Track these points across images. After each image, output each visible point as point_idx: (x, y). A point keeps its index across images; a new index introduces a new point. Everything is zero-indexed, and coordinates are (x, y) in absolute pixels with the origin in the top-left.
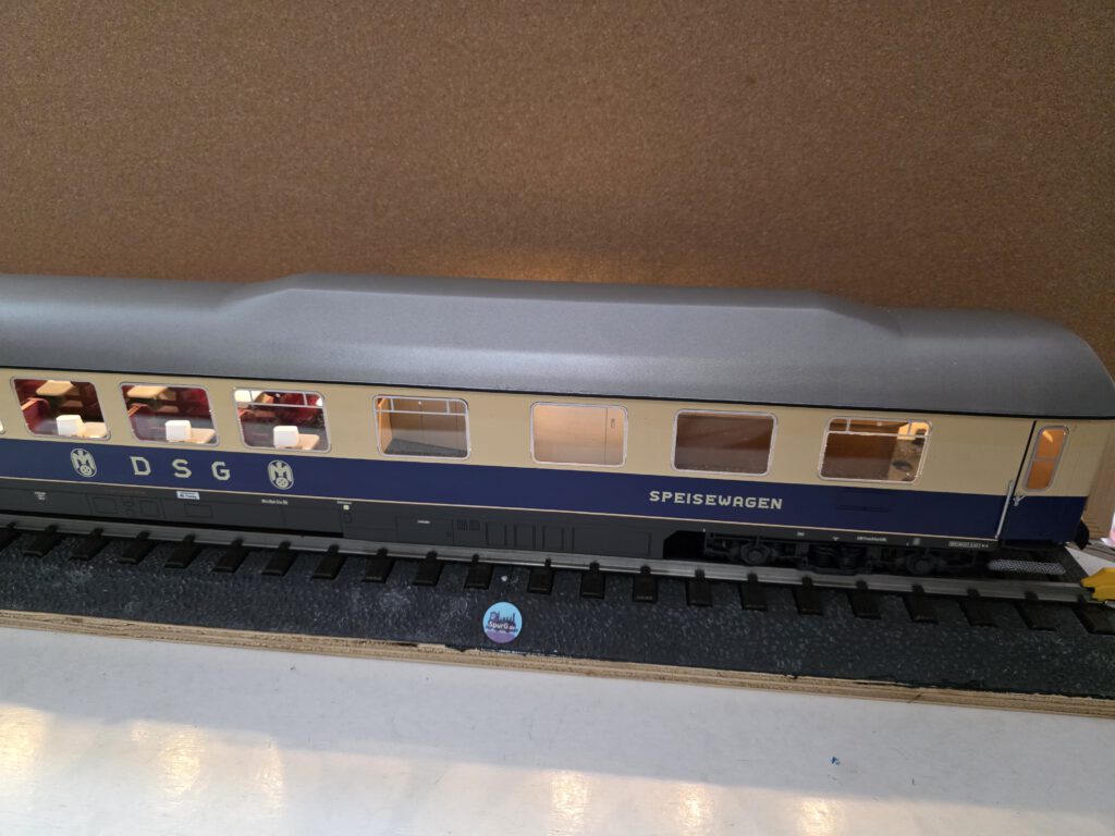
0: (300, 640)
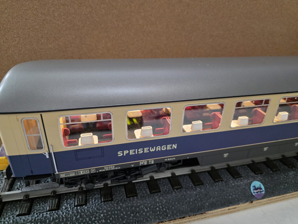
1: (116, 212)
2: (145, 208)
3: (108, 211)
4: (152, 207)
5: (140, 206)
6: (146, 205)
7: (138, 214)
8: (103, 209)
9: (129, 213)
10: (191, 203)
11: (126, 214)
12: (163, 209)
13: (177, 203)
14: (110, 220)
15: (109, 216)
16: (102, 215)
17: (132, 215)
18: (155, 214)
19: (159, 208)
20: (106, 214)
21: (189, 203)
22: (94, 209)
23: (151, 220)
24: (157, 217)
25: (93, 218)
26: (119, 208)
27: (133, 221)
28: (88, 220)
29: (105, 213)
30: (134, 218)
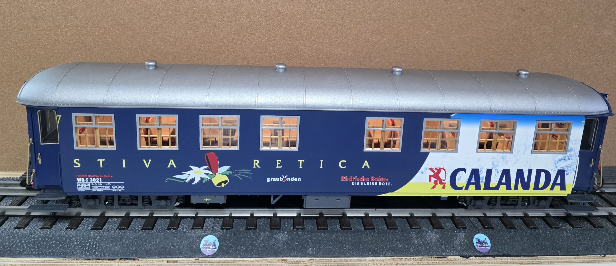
1: (46, 240)
2: (77, 242)
3: (39, 237)
4: (83, 241)
5: (71, 238)
6: (78, 238)
7: (66, 246)
8: (36, 234)
9: (58, 243)
10: (125, 245)
11: (55, 244)
12: (93, 246)
14: (38, 246)
15: (38, 242)
16: (32, 240)
17: (61, 245)
18: (83, 249)
19: (90, 244)
20: (36, 240)
22: (28, 233)
23: (77, 254)
24: (84, 253)
25: (24, 241)
26: (51, 236)
27: (59, 251)
28: (18, 242)
29: (36, 238)
30: (62, 249)
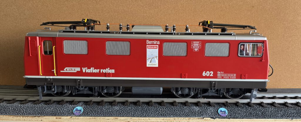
0: (174, 119)
4: (15, 108)
7: (6, 110)
13: (28, 109)
17: (3, 110)
21: (34, 110)
24: (14, 113)
